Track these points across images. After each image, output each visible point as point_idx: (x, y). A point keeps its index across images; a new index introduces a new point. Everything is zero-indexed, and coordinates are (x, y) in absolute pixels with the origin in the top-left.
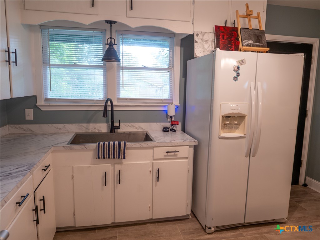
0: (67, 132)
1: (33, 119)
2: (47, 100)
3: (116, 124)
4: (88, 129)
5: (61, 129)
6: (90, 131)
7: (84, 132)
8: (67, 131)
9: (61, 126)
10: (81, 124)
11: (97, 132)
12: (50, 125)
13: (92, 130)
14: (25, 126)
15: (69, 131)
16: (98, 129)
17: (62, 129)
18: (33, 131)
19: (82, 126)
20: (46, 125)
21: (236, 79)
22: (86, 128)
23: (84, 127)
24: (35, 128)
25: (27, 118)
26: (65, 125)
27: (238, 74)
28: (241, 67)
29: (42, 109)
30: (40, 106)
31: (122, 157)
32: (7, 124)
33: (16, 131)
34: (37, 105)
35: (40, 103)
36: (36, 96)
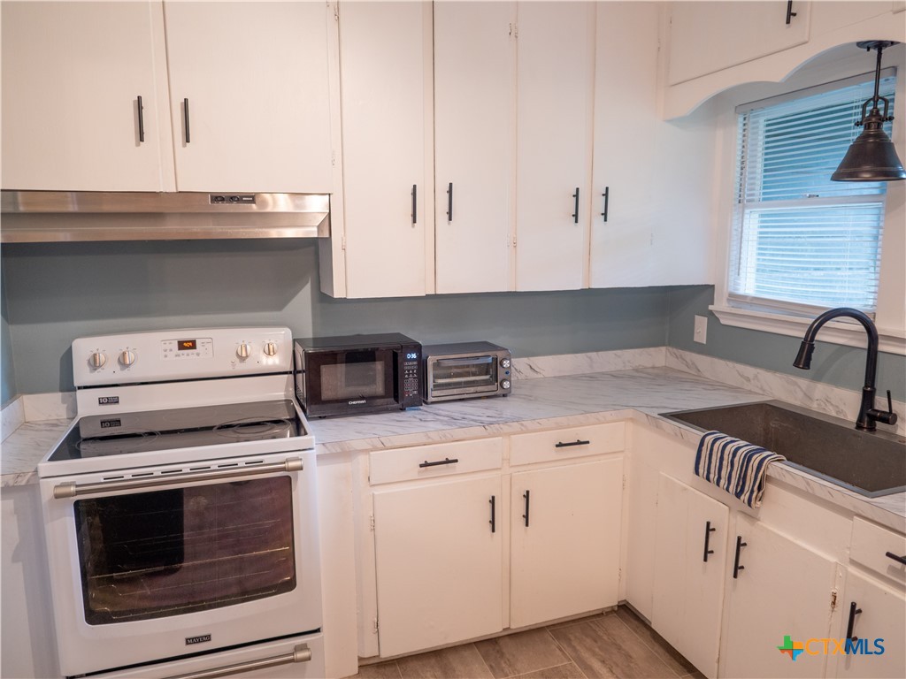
0: (761, 392)
1: (705, 343)
2: (735, 298)
3: (882, 405)
4: (810, 399)
5: (748, 380)
6: (814, 406)
7: (798, 403)
8: (762, 388)
9: (749, 371)
10: (794, 379)
11: (834, 414)
12: (730, 364)
13: (818, 405)
14: (691, 356)
15: (764, 391)
16: (837, 407)
17: (752, 381)
18: (699, 371)
19: (795, 384)
20: (722, 362)
22: (805, 394)
23: (799, 387)
24: (703, 362)
25: (696, 339)
26: (759, 370)
29: (723, 322)
30: (717, 311)
31: (745, 497)
32: (664, 345)
33: (673, 363)
34: (711, 307)
35: (720, 305)
36: (713, 286)
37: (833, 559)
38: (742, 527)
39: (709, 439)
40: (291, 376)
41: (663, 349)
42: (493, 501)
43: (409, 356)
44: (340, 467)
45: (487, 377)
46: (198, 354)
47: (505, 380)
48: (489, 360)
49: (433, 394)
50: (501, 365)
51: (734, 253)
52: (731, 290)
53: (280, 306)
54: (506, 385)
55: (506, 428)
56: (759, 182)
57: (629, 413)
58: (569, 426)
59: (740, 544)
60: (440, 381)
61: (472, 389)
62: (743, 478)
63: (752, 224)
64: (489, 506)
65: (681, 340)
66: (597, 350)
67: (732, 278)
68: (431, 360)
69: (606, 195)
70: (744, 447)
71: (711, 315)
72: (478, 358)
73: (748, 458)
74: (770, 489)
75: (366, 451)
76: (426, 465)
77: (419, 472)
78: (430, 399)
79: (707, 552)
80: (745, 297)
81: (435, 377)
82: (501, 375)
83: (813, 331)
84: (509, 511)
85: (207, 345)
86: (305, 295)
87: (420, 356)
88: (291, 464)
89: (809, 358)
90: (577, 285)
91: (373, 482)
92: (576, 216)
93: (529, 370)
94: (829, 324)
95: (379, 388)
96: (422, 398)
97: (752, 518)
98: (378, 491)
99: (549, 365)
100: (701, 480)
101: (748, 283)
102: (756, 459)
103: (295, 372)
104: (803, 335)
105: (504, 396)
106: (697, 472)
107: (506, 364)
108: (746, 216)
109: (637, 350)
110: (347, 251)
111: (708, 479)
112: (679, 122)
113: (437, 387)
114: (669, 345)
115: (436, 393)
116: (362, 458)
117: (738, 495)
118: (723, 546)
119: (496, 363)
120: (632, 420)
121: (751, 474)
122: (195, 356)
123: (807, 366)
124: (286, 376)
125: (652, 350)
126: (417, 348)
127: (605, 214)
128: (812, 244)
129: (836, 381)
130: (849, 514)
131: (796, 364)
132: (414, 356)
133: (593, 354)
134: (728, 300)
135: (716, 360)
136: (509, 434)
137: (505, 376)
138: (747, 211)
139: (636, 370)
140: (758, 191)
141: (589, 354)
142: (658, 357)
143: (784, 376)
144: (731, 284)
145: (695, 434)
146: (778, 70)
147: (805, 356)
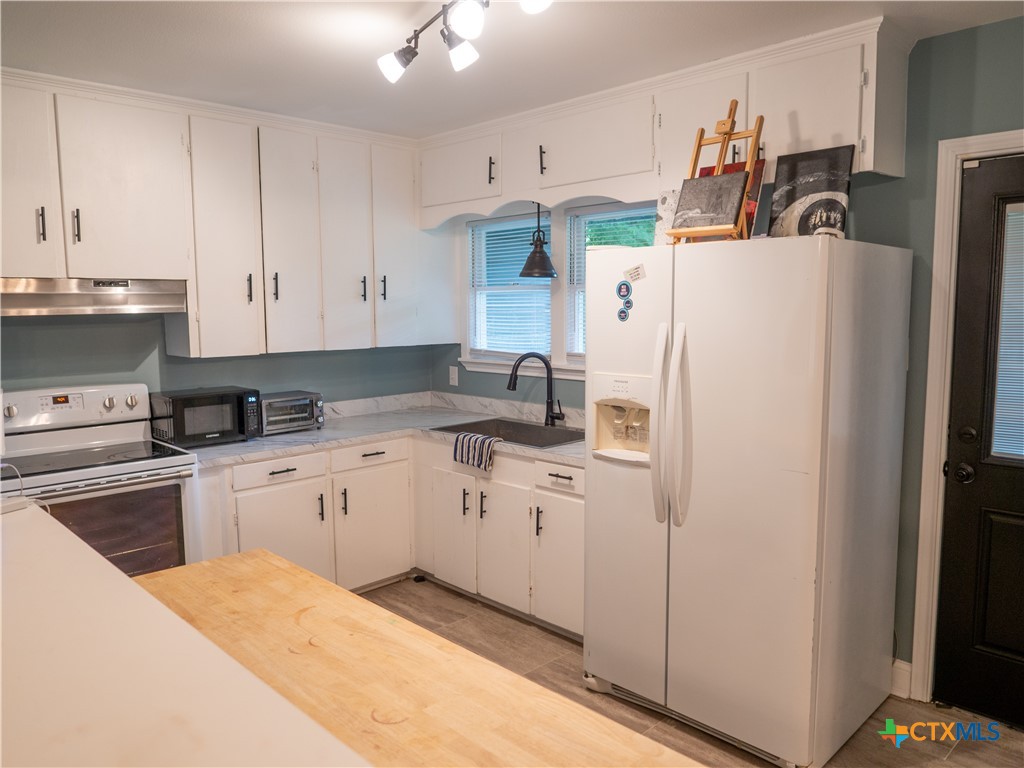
1: (457, 385)
2: (474, 352)
3: (556, 410)
4: (522, 413)
6: (525, 418)
8: (494, 411)
9: (486, 401)
11: (535, 420)
12: (474, 398)
14: (449, 396)
16: (535, 415)
18: (454, 405)
19: (513, 405)
20: (469, 397)
21: (623, 315)
22: (519, 411)
23: (516, 407)
24: (456, 398)
25: (451, 383)
26: (493, 400)
27: (629, 304)
28: (634, 285)
29: (468, 369)
30: (465, 362)
31: (482, 466)
32: (429, 390)
33: (438, 403)
34: (459, 359)
35: (465, 357)
36: (460, 345)
37: (528, 488)
38: (483, 486)
39: (461, 437)
40: (148, 422)
41: (429, 393)
42: (321, 499)
43: (250, 399)
44: (212, 479)
45: (306, 415)
46: (71, 407)
47: (319, 416)
48: (308, 401)
49: (267, 429)
50: (316, 405)
51: (472, 321)
52: (472, 346)
53: (133, 368)
54: (321, 419)
55: (328, 445)
56: (484, 274)
57: (410, 431)
58: (371, 442)
59: (483, 497)
60: (272, 419)
61: (295, 424)
62: (481, 455)
63: (481, 301)
64: (318, 503)
65: (440, 385)
66: (381, 395)
67: (471, 338)
68: (264, 403)
69: (384, 281)
70: (481, 437)
71: (460, 365)
72: (299, 400)
73: (483, 442)
74: (497, 459)
75: (230, 466)
76: (273, 473)
77: (269, 479)
78: (265, 433)
79: (465, 509)
80: (480, 351)
81: (268, 416)
82: (316, 412)
83: (516, 368)
84: (333, 505)
85: (78, 400)
86: (154, 358)
87: (258, 399)
88: (184, 473)
89: (515, 384)
90: (368, 345)
91: (236, 488)
92: (364, 296)
93: (332, 412)
94: (523, 364)
95: (228, 425)
96: (259, 432)
97: (487, 479)
98: (240, 495)
99: (346, 408)
100: (459, 463)
101: (482, 342)
102: (487, 441)
103: (153, 419)
104: (510, 372)
105: (319, 428)
106: (455, 459)
107: (320, 404)
108: (478, 296)
109: (410, 395)
110: (201, 322)
111: (462, 462)
112: (430, 231)
113: (269, 423)
114: (433, 389)
115: (270, 428)
116: (227, 472)
117: (479, 466)
118: (473, 502)
119: (312, 404)
120: (412, 436)
121: (485, 451)
122: (68, 409)
123: (514, 389)
124: (144, 422)
125: (421, 394)
126: (256, 393)
127: (384, 295)
128: (517, 315)
129: (535, 401)
130: (532, 460)
131: (509, 388)
132: (253, 399)
133: (379, 399)
134: (471, 354)
135: (465, 396)
136: (329, 450)
137: (320, 414)
138: (478, 292)
139: (411, 409)
140: (484, 279)
141: (376, 398)
142: (426, 398)
143: (506, 401)
144: (472, 342)
145: (452, 437)
146: (487, 209)
147: (513, 382)
